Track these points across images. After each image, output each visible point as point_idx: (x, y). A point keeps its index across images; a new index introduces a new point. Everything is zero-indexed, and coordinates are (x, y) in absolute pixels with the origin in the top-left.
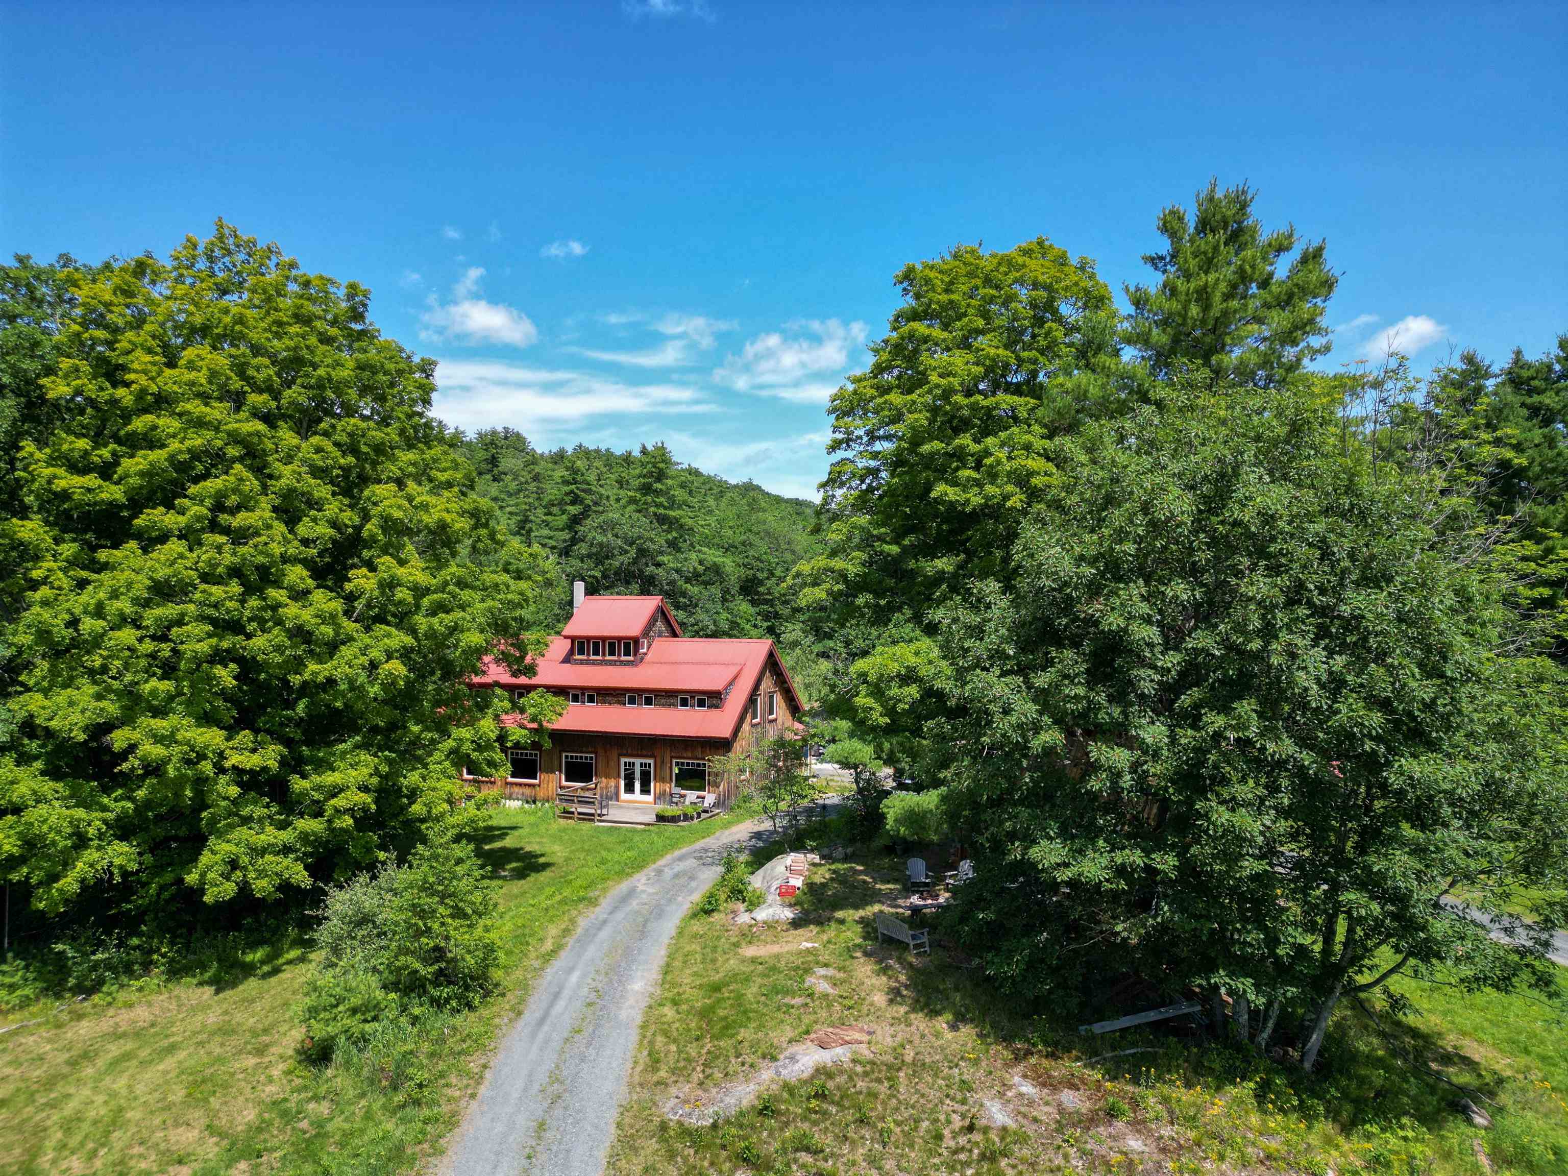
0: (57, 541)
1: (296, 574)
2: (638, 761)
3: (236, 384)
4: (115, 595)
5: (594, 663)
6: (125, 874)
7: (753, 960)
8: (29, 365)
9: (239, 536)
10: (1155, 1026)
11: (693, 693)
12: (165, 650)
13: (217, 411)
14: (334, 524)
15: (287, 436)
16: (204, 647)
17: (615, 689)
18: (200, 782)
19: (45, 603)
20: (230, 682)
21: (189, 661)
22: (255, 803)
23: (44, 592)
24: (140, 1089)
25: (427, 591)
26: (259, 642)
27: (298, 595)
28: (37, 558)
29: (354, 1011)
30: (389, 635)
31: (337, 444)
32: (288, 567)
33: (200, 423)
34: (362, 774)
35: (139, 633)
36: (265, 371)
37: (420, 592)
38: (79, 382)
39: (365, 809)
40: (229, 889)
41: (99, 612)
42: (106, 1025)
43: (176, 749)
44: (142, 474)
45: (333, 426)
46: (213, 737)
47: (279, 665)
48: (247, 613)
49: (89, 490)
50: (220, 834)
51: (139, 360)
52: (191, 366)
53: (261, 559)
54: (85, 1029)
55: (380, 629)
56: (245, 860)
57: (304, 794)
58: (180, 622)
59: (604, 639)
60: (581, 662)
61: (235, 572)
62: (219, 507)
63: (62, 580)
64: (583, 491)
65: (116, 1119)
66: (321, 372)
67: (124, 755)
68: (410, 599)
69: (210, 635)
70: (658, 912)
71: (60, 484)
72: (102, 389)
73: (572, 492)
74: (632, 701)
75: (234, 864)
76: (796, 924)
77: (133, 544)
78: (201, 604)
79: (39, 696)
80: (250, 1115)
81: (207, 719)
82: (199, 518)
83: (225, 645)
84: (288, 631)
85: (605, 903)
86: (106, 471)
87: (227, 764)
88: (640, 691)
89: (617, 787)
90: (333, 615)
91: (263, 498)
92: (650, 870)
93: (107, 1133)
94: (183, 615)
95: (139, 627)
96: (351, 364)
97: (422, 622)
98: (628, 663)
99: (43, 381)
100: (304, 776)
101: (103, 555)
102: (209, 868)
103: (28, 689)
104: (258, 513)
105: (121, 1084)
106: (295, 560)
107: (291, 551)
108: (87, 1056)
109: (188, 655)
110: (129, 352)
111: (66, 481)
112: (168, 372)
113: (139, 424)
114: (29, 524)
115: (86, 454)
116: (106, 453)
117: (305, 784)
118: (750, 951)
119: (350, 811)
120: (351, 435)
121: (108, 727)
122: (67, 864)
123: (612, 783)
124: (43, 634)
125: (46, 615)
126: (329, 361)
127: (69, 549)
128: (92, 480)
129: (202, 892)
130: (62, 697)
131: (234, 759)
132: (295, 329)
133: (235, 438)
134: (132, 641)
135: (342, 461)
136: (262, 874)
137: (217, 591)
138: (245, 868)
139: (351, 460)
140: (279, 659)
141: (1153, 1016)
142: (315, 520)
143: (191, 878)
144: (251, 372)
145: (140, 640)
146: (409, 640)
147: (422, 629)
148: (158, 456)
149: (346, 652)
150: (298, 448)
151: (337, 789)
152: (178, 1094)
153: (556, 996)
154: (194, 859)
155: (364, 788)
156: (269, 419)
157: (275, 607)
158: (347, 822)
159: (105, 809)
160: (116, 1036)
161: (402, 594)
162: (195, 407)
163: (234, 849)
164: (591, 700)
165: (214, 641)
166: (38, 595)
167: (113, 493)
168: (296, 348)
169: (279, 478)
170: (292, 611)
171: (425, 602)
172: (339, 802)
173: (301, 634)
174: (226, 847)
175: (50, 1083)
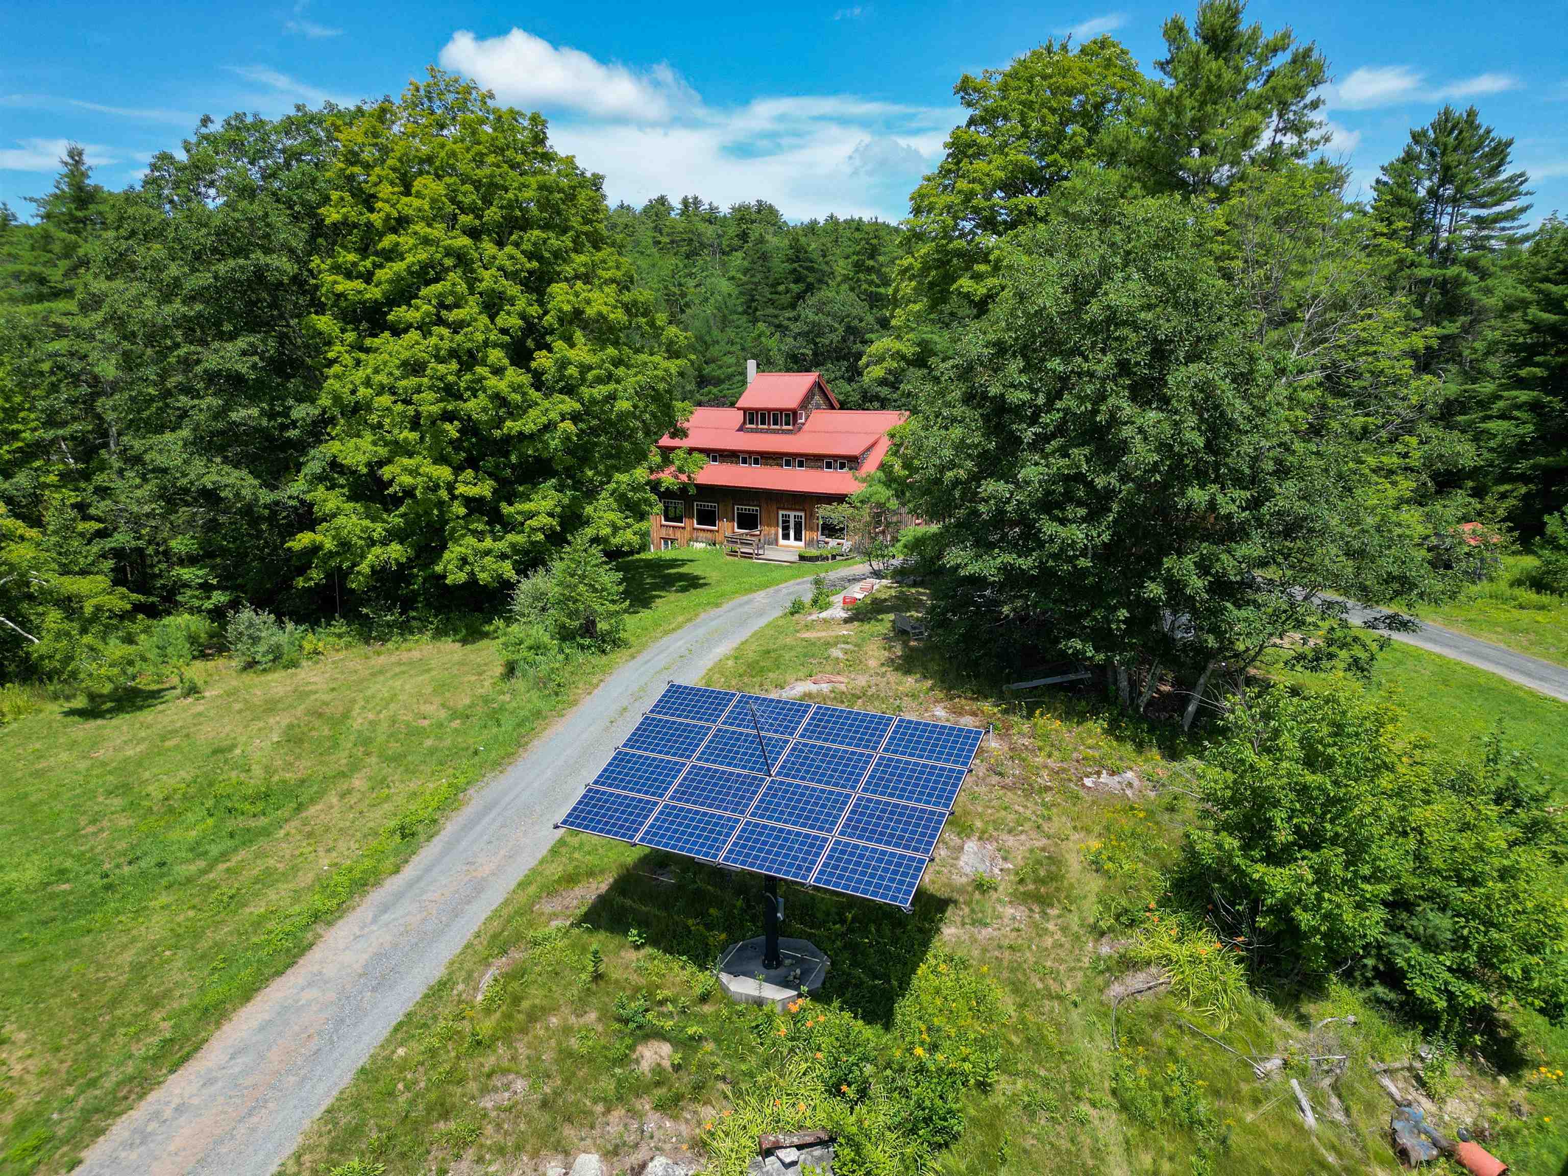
0: (343, 331)
1: (496, 355)
2: (792, 514)
3: (450, 208)
4: (377, 371)
5: (761, 431)
6: (399, 564)
7: (803, 640)
8: (311, 197)
9: (456, 327)
10: (1054, 685)
11: (836, 457)
12: (411, 410)
13: (437, 231)
14: (523, 316)
15: (489, 247)
16: (435, 409)
17: (775, 453)
18: (440, 504)
19: (337, 377)
20: (455, 435)
21: (426, 418)
22: (479, 521)
23: (336, 369)
24: (407, 687)
25: (590, 368)
26: (471, 405)
27: (498, 371)
28: (329, 343)
29: (530, 648)
30: (562, 402)
31: (523, 252)
32: (490, 350)
33: (426, 241)
34: (547, 505)
35: (393, 398)
36: (469, 196)
37: (585, 369)
38: (344, 210)
39: (552, 528)
40: (461, 577)
41: (368, 383)
42: (394, 659)
43: (419, 479)
44: (390, 282)
45: (521, 238)
46: (444, 473)
47: (486, 422)
48: (463, 385)
49: (360, 292)
50: (456, 541)
51: (385, 190)
52: (419, 195)
53: (469, 345)
54: (383, 659)
55: (557, 397)
56: (471, 559)
57: (510, 516)
58: (419, 391)
59: (769, 410)
60: (752, 431)
61: (453, 354)
62: (442, 305)
63: (347, 359)
64: (807, 268)
65: (393, 698)
66: (510, 195)
67: (391, 482)
68: (576, 375)
69: (441, 400)
70: (761, 613)
71: (339, 288)
72: (361, 214)
73: (795, 270)
74: (788, 464)
75: (464, 561)
76: (847, 621)
77: (387, 334)
78: (431, 378)
79: (338, 443)
80: (467, 701)
81: (441, 459)
82: (428, 314)
83: (450, 407)
84: (490, 397)
85: (725, 607)
86: (368, 277)
87: (457, 492)
88: (794, 455)
89: (777, 534)
90: (520, 386)
91: (470, 298)
92: (771, 590)
93: (388, 704)
94: (420, 386)
95: (394, 394)
96: (534, 186)
97: (585, 391)
98: (789, 432)
99: (321, 211)
100: (511, 504)
101: (368, 342)
102: (449, 562)
103: (333, 439)
104: (467, 309)
105: (398, 683)
106: (495, 345)
107: (492, 337)
108: (381, 672)
109: (425, 414)
110: (376, 185)
111: (345, 286)
112: (405, 199)
113: (387, 241)
114: (324, 319)
115: (354, 264)
116: (368, 263)
117: (511, 509)
118: (807, 635)
119: (541, 529)
120: (534, 244)
121: (381, 464)
122: (363, 556)
123: (773, 530)
124: (337, 399)
125: (337, 385)
126: (515, 185)
127: (350, 336)
128: (359, 284)
129: (444, 577)
130: (352, 443)
131: (461, 489)
132: (491, 159)
133: (448, 253)
134: (389, 404)
135: (528, 265)
136: (483, 569)
137: (442, 369)
138: (472, 564)
139: (535, 264)
140: (485, 418)
141: (1057, 679)
142: (508, 313)
143: (439, 569)
144: (460, 198)
145: (395, 402)
146: (577, 406)
147: (586, 397)
148: (399, 266)
149: (533, 413)
150: (494, 258)
151: (532, 515)
152: (428, 690)
153: (662, 651)
154: (440, 557)
155: (551, 515)
156: (474, 234)
157: (482, 379)
158: (540, 537)
159: (384, 521)
160: (399, 664)
161: (572, 371)
162: (420, 228)
163: (463, 550)
164: (756, 462)
165: (442, 405)
166: (331, 371)
167: (374, 293)
168: (492, 176)
169: (481, 281)
170: (492, 382)
171: (590, 376)
172: (533, 523)
173: (499, 399)
174: (459, 549)
175: (361, 681)
